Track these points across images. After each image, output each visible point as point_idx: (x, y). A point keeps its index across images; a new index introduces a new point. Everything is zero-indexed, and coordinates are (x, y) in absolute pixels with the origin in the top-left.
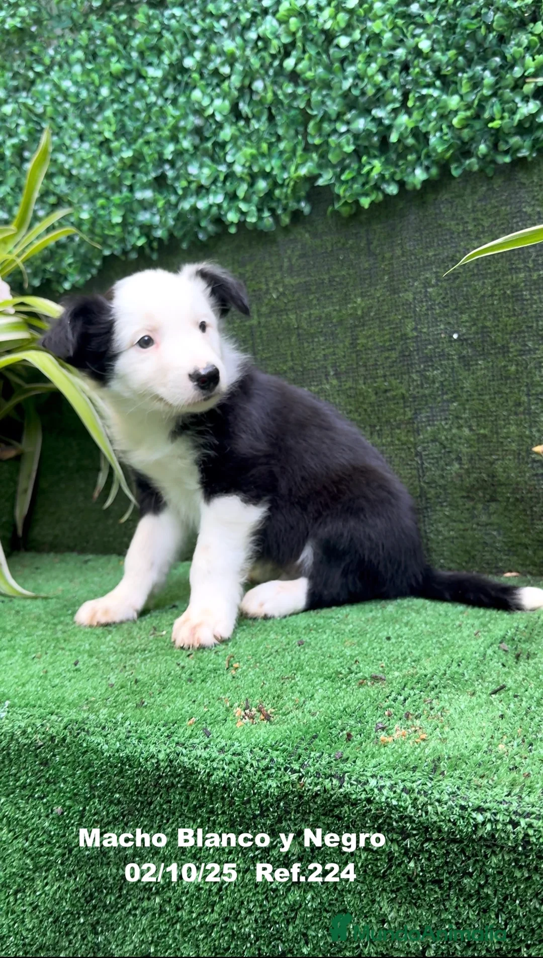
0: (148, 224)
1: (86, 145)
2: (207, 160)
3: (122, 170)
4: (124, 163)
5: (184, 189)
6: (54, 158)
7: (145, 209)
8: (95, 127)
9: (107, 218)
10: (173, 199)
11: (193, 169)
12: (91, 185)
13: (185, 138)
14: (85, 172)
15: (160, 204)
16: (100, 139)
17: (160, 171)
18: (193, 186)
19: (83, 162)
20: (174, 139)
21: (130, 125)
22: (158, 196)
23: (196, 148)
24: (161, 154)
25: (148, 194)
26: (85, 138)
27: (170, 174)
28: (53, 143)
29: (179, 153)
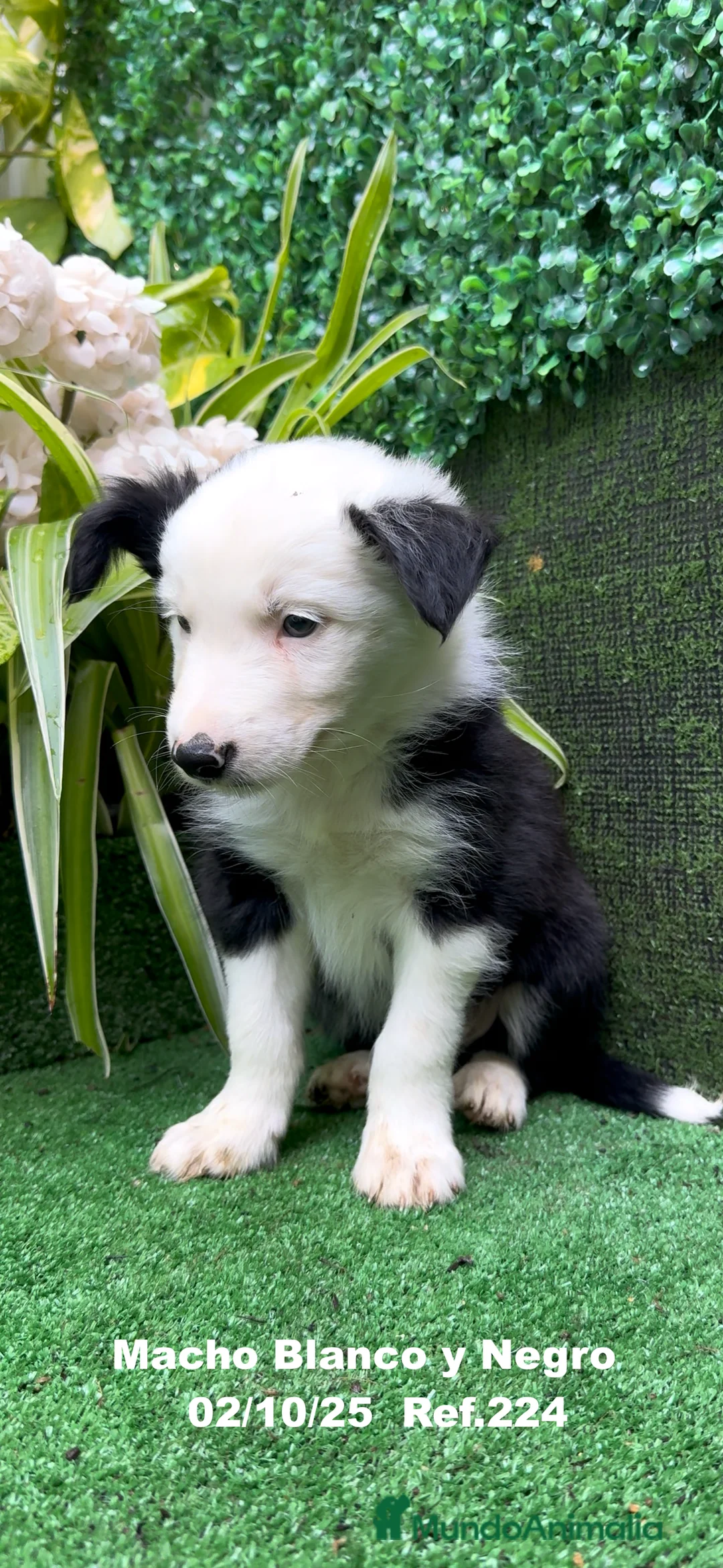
0: (562, 324)
1: (456, 163)
2: (697, 162)
3: (521, 207)
4: (527, 192)
5: (642, 236)
6: (400, 198)
7: (560, 291)
8: (474, 120)
9: (485, 317)
10: (619, 261)
11: (662, 187)
12: (458, 247)
13: (654, 116)
14: (451, 222)
15: (589, 275)
16: (482, 144)
17: (593, 201)
18: (664, 227)
19: (446, 201)
20: (630, 121)
21: (543, 104)
22: (590, 260)
23: (675, 135)
24: (598, 161)
25: (568, 256)
26: (456, 147)
27: (616, 204)
28: (400, 163)
29: (639, 155)
